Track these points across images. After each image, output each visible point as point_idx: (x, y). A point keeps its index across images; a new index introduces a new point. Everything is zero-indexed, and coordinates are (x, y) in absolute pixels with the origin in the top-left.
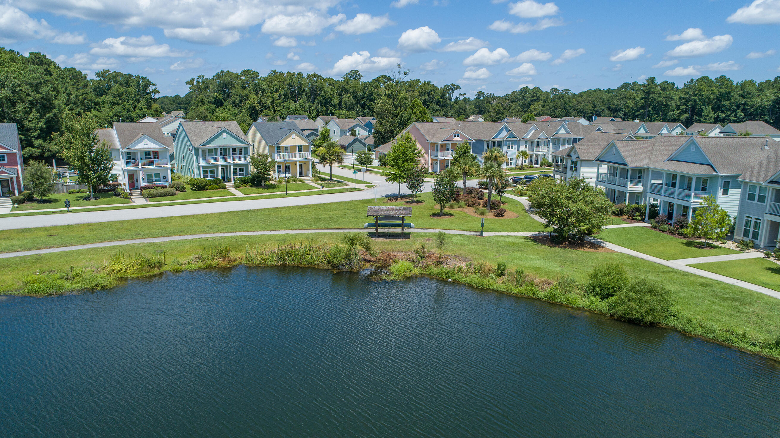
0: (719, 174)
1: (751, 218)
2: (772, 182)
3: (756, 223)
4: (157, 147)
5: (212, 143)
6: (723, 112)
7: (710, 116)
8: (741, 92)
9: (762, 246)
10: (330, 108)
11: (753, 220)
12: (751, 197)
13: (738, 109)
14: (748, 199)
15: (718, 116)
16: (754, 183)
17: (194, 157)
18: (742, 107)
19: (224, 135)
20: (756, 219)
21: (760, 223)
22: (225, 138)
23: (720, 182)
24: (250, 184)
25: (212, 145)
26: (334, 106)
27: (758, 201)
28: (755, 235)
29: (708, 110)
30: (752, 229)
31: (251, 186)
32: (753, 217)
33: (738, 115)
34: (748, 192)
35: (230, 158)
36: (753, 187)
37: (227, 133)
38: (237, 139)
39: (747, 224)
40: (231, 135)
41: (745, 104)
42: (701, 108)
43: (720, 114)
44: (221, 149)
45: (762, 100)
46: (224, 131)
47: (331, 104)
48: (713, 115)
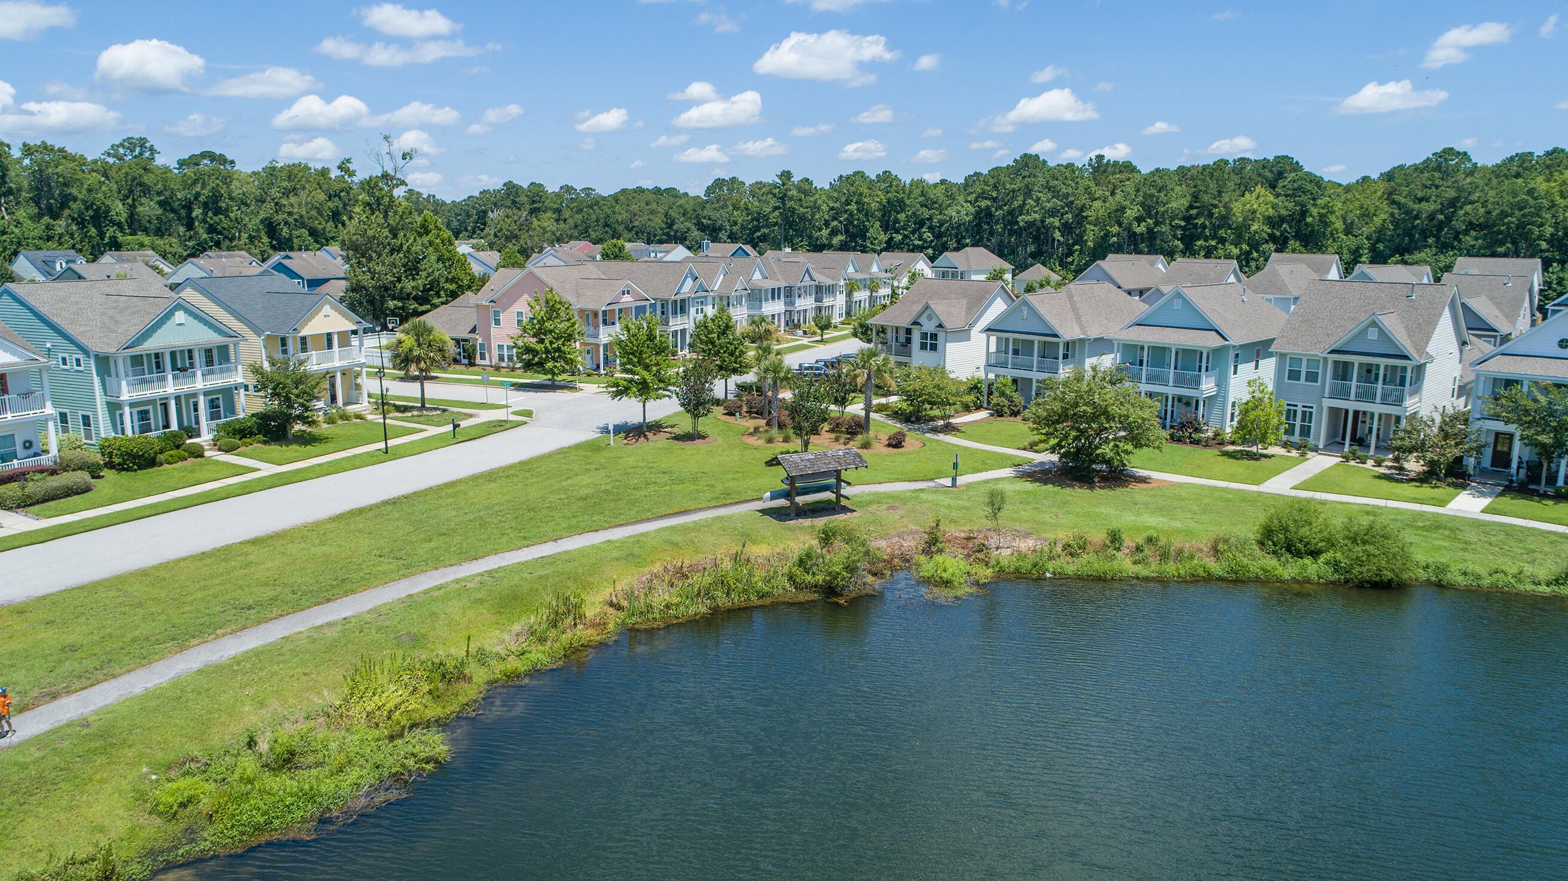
0: (1231, 342)
1: (1296, 406)
2: (1333, 352)
3: (1304, 413)
4: (15, 359)
5: (150, 340)
6: (897, 232)
7: (880, 238)
8: (921, 199)
9: (1321, 447)
10: (110, 232)
11: (1299, 410)
12: (1294, 375)
13: (922, 227)
14: (1289, 379)
15: (891, 239)
16: (1295, 354)
17: (96, 380)
18: (928, 223)
19: (180, 316)
20: (1303, 407)
21: (1311, 413)
22: (181, 324)
23: (1232, 354)
24: (261, 437)
25: (152, 345)
26: (119, 225)
27: (1306, 380)
28: (1305, 431)
29: (875, 231)
30: (1298, 423)
31: (265, 443)
32: (1300, 405)
33: (925, 236)
34: (1287, 368)
35: (194, 375)
36: (1296, 360)
37: (188, 311)
38: (211, 326)
39: (1291, 414)
40: (196, 317)
41: (930, 219)
42: (864, 226)
43: (894, 235)
44: (173, 354)
45: (958, 212)
46: (178, 307)
47: (110, 221)
48: (883, 237)
